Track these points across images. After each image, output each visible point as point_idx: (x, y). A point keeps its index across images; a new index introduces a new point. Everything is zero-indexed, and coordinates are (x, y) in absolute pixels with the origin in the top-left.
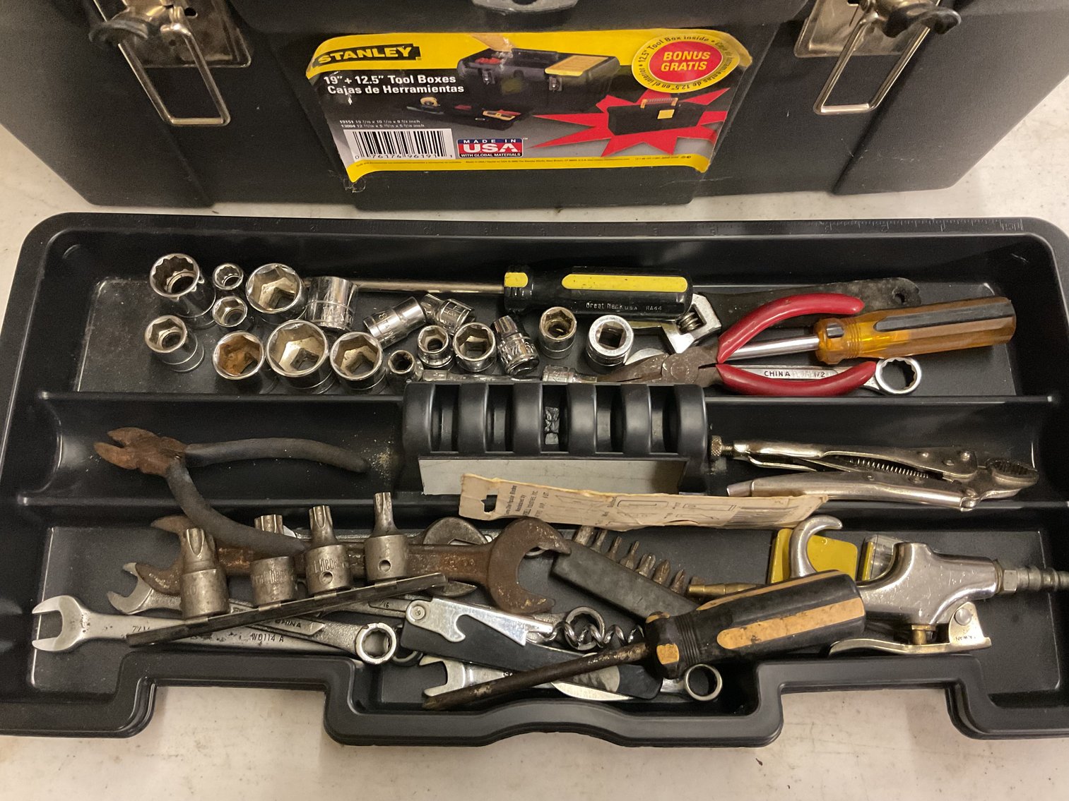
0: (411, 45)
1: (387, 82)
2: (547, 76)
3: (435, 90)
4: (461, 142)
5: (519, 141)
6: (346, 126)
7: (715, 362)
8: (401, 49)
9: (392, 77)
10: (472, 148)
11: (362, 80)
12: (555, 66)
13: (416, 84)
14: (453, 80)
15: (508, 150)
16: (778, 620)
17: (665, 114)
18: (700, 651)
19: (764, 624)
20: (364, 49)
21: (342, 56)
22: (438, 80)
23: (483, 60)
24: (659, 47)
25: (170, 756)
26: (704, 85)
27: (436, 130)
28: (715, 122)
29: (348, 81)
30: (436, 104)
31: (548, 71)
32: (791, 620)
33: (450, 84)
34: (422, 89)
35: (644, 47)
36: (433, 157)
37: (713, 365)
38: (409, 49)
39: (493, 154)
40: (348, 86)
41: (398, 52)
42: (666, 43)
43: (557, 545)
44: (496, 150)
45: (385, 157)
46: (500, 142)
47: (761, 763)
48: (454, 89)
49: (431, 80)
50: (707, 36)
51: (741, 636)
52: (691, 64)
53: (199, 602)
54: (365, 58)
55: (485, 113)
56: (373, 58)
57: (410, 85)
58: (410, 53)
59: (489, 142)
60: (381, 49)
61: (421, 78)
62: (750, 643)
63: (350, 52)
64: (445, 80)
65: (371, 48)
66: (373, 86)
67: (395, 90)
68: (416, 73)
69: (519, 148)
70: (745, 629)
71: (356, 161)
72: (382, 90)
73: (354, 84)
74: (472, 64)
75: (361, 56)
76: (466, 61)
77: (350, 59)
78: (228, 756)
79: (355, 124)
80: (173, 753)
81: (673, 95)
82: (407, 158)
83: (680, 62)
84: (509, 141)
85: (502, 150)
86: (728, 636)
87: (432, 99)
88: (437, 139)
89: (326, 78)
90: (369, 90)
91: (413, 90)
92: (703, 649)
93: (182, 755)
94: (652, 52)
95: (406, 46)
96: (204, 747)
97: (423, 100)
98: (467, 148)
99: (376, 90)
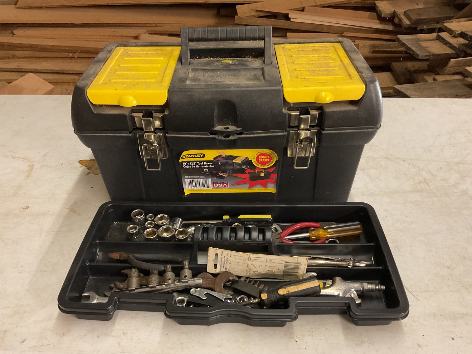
0: (203, 154)
1: (197, 164)
2: (233, 162)
3: (208, 166)
4: (213, 183)
5: (227, 183)
6: (186, 178)
7: (280, 237)
8: (201, 155)
9: (198, 163)
10: (216, 185)
11: (191, 164)
12: (235, 160)
13: (204, 165)
14: (212, 164)
15: (225, 186)
16: (295, 286)
17: (262, 175)
18: (274, 296)
19: (291, 287)
20: (193, 154)
21: (188, 156)
22: (208, 163)
23: (218, 158)
24: (258, 155)
25: (115, 336)
26: (270, 166)
27: (207, 179)
28: (274, 177)
29: (188, 164)
30: (208, 171)
31: (233, 161)
32: (299, 286)
33: (211, 165)
34: (205, 166)
35: (254, 155)
36: (206, 188)
37: (280, 238)
38: (202, 155)
39: (221, 187)
40: (188, 165)
41: (200, 156)
42: (259, 154)
43: (235, 278)
44: (222, 186)
45: (195, 188)
46: (223, 183)
47: (296, 341)
48: (212, 166)
49: (207, 164)
50: (267, 151)
51: (285, 291)
52: (265, 159)
53: (133, 284)
54: (193, 157)
55: (219, 174)
56: (195, 157)
57: (202, 165)
58: (203, 156)
59: (220, 183)
60: (196, 155)
61: (205, 163)
62: (287, 293)
63: (189, 155)
64: (210, 163)
65: (194, 154)
66: (194, 165)
67: (199, 167)
68: (203, 161)
69: (227, 185)
70: (286, 289)
71: (187, 189)
72: (195, 166)
73: (189, 165)
74: (216, 159)
75: (192, 157)
76: (215, 158)
77: (190, 158)
78: (132, 336)
79: (188, 177)
80: (115, 335)
81: (263, 169)
82: (199, 189)
83: (263, 159)
84: (225, 183)
85: (223, 186)
86: (281, 291)
87: (207, 169)
88: (207, 182)
89: (183, 163)
90: (193, 167)
91: (203, 167)
92: (274, 295)
93: (118, 336)
94: (256, 156)
95: (202, 154)
96: (126, 334)
97: (205, 170)
98: (215, 185)
99: (194, 167)
